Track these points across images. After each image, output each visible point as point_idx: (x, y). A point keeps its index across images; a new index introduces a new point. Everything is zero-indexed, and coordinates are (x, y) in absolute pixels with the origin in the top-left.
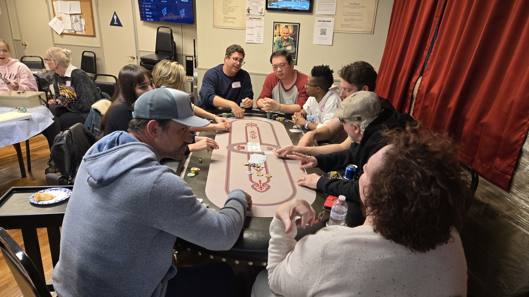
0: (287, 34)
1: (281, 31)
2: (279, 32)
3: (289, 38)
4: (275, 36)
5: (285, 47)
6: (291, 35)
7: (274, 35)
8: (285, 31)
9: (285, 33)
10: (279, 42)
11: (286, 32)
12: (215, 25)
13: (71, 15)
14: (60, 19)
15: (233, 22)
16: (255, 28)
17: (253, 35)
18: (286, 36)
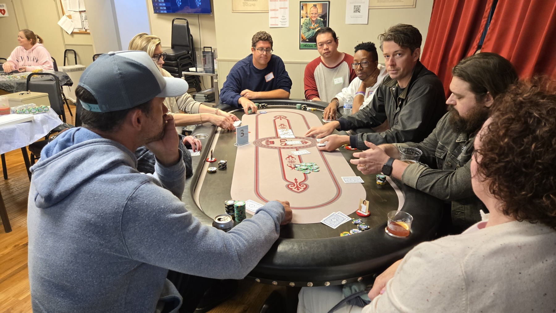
0: (315, 14)
1: (308, 12)
2: (307, 13)
3: (318, 18)
4: (302, 18)
5: (313, 29)
6: (320, 16)
7: (301, 16)
8: (312, 11)
9: (312, 14)
10: (307, 24)
11: (314, 12)
12: (234, 9)
13: (80, 12)
14: (70, 17)
15: (254, 5)
16: (279, 9)
17: (277, 18)
18: (315, 17)
